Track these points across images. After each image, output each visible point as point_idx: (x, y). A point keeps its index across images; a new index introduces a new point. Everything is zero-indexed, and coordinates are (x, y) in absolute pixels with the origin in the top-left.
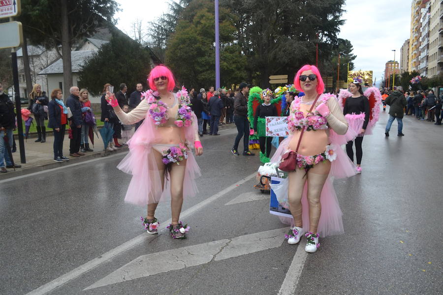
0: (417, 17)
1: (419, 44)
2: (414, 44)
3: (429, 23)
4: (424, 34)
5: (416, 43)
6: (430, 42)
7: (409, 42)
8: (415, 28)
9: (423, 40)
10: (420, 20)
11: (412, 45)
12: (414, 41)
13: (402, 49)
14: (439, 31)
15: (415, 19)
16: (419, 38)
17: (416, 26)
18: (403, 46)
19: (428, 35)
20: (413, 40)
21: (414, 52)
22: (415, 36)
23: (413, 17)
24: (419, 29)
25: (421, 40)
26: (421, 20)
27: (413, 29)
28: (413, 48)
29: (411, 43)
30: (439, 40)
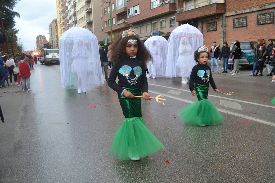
0: (62, 3)
1: (67, 22)
2: (62, 22)
3: (75, 6)
4: (70, 14)
5: (63, 21)
6: (78, 19)
7: (56, 21)
8: (61, 10)
9: (70, 18)
10: (65, 4)
11: (60, 22)
12: (62, 20)
13: (51, 26)
14: (86, 11)
15: (61, 4)
16: (66, 17)
17: (62, 9)
18: (51, 24)
19: (75, 14)
20: (60, 19)
21: (62, 28)
22: (62, 16)
23: (58, 3)
24: (66, 11)
25: (67, 18)
26: (67, 5)
27: (60, 11)
28: (61, 25)
29: (58, 21)
30: (86, 17)
